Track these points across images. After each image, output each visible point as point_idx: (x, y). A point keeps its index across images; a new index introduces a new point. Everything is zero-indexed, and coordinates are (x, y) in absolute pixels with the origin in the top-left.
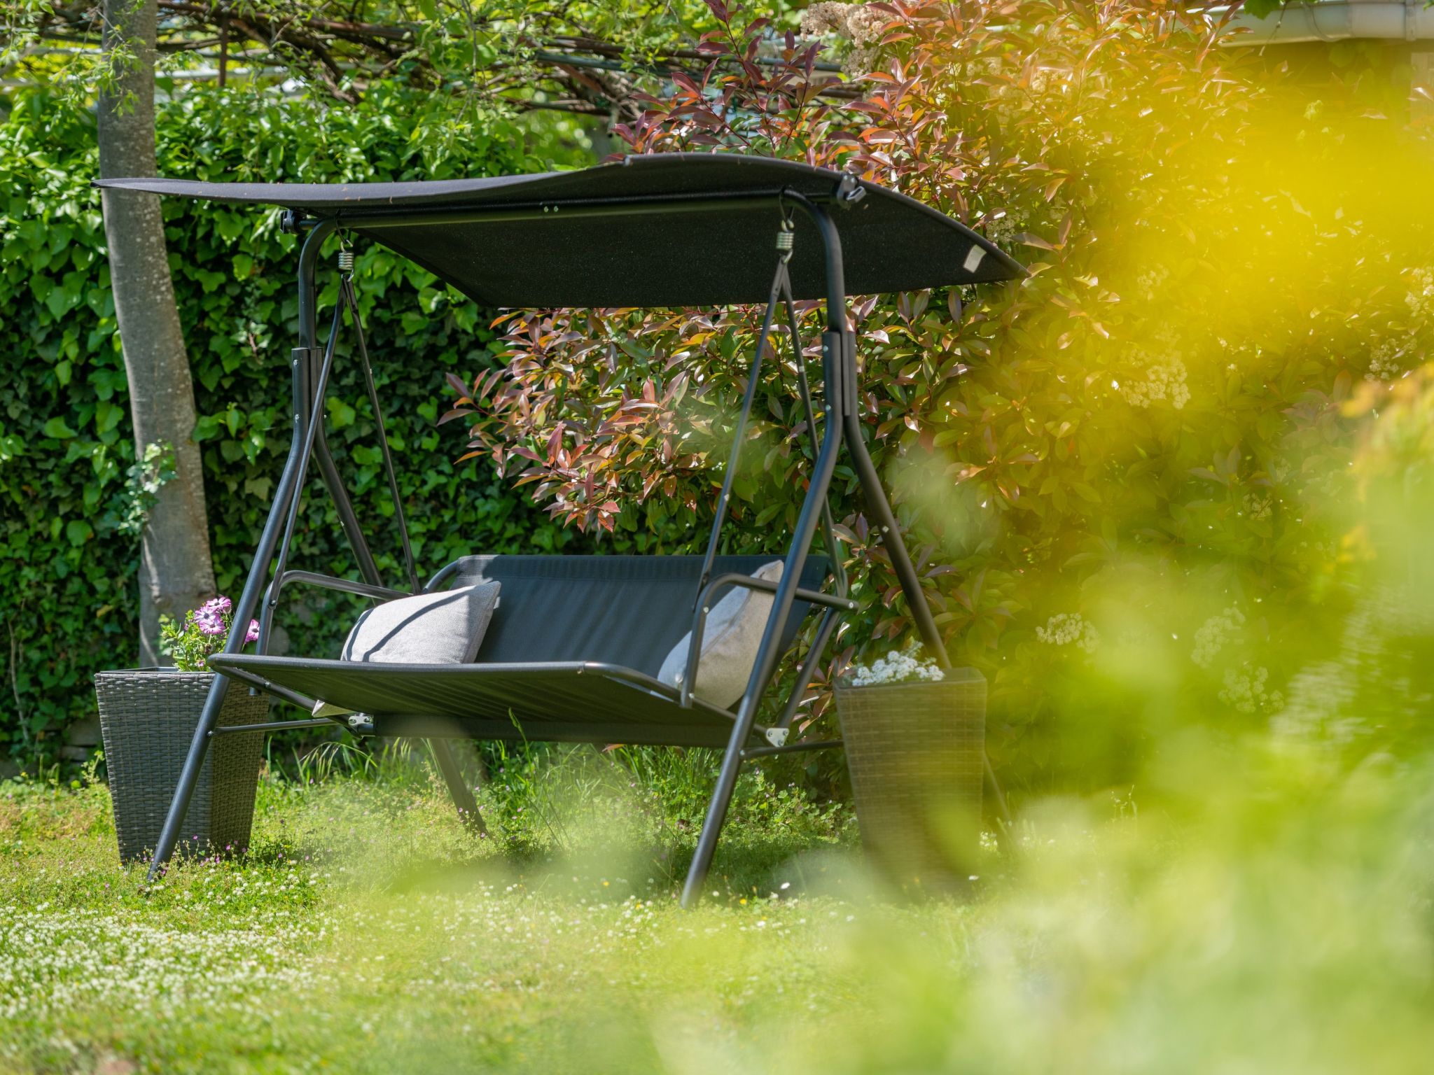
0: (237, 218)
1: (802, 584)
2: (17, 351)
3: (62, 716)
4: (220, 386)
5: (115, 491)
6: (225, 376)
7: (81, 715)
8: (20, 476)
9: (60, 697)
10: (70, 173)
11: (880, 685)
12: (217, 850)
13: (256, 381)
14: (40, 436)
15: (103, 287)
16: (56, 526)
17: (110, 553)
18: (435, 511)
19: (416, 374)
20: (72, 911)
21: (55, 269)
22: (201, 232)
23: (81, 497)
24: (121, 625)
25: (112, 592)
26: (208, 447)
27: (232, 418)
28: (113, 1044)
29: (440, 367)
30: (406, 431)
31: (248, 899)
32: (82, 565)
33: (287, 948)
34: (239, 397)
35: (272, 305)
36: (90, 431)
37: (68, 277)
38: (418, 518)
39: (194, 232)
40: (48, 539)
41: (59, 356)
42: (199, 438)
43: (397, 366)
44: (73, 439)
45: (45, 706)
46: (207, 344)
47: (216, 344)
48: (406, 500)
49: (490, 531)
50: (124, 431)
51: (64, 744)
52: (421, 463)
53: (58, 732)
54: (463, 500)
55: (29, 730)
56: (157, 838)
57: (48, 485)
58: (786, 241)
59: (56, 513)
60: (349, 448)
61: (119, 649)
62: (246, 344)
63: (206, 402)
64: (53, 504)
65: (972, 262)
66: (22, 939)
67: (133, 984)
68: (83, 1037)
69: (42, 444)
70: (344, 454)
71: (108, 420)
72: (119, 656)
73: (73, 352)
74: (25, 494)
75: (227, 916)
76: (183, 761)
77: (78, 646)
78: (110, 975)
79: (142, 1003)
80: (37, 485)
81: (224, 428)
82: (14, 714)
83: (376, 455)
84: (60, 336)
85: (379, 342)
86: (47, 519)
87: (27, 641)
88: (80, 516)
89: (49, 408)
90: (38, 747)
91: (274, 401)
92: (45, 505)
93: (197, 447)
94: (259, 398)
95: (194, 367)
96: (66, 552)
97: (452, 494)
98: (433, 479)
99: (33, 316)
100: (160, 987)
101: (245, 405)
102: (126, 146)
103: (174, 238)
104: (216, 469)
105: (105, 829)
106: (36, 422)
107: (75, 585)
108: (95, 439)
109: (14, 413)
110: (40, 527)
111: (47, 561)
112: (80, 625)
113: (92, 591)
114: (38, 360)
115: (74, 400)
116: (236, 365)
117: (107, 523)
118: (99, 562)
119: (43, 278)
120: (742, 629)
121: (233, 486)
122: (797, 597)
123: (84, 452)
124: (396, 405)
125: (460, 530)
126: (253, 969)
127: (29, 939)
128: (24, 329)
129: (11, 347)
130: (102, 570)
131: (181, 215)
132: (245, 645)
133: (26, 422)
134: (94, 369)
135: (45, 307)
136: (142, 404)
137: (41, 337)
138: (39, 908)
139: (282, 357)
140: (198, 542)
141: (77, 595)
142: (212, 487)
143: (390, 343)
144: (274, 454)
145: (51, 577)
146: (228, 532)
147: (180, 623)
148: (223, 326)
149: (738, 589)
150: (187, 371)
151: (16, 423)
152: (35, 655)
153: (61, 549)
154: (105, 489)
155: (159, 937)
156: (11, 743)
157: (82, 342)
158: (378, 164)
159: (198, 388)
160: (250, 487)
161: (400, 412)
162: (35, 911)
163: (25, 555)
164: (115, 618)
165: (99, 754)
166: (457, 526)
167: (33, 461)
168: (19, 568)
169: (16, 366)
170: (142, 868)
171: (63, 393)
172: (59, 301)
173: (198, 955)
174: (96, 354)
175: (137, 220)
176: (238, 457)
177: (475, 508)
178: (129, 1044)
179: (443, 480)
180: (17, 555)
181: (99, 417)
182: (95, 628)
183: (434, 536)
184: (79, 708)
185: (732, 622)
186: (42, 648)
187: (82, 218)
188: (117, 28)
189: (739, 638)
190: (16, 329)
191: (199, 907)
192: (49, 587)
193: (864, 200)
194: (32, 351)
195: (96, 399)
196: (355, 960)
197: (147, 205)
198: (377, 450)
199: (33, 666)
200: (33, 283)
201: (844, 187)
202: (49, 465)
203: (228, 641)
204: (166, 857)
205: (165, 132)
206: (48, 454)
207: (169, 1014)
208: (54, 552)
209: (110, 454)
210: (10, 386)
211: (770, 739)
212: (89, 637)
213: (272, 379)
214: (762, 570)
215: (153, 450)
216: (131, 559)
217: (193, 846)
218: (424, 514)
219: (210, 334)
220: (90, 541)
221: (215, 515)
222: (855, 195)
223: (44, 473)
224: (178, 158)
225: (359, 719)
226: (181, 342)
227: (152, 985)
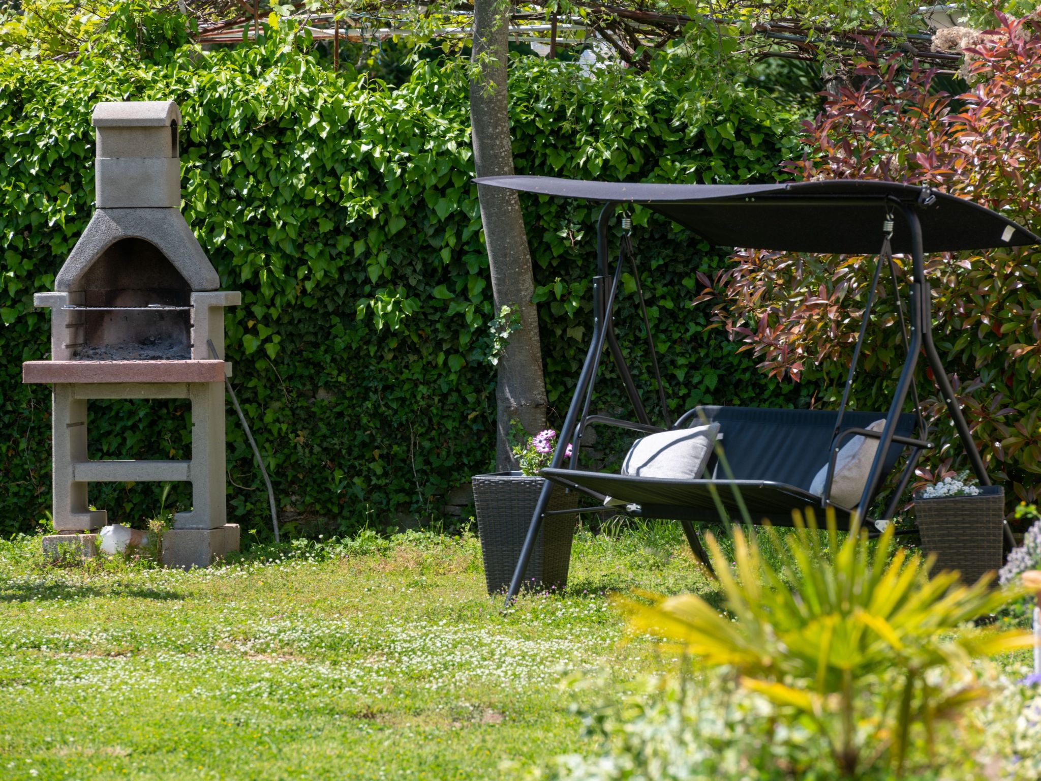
0: (562, 152)
1: (896, 433)
2: (415, 239)
3: (444, 485)
4: (550, 264)
5: (480, 335)
6: (554, 258)
7: (458, 485)
8: (417, 325)
9: (442, 473)
10: (451, 121)
11: (940, 497)
12: (547, 588)
13: (575, 261)
14: (431, 297)
15: (473, 198)
16: (441, 358)
17: (477, 376)
18: (694, 349)
19: (682, 257)
20: (461, 626)
21: (440, 186)
22: (537, 162)
23: (458, 338)
24: (484, 424)
25: (478, 402)
26: (541, 307)
27: (558, 287)
28: (491, 705)
29: (698, 252)
30: (675, 295)
31: (565, 619)
32: (458, 384)
33: (586, 651)
34: (563, 272)
35: (585, 211)
36: (464, 295)
37: (449, 191)
38: (682, 355)
39: (533, 161)
40: (436, 367)
41: (443, 244)
42: (536, 301)
43: (668, 252)
44: (452, 300)
45: (434, 479)
46: (541, 237)
47: (547, 237)
48: (675, 342)
49: (731, 363)
50: (487, 294)
51: (446, 504)
52: (685, 317)
53: (442, 496)
54: (712, 342)
55: (423, 495)
56: (510, 579)
57: (436, 331)
58: (889, 226)
59: (441, 349)
60: (637, 307)
61: (483, 441)
62: (567, 238)
63: (541, 276)
64: (439, 344)
65: (1007, 236)
66: (434, 644)
67: (499, 672)
68: (476, 702)
69: (431, 303)
70: (633, 311)
71: (476, 288)
72: (482, 445)
73: (452, 241)
74: (420, 336)
75: (552, 630)
76: (526, 531)
77: (456, 438)
78: (487, 667)
79: (505, 682)
80: (428, 330)
81: (552, 293)
82: (414, 483)
83: (654, 312)
84: (444, 231)
85: (657, 236)
86: (435, 353)
87: (422, 435)
88: (457, 351)
89: (436, 279)
90: (429, 506)
91: (587, 275)
92: (434, 343)
93: (535, 308)
94: (576, 273)
95: (533, 253)
96: (447, 375)
97: (705, 339)
98: (693, 328)
99: (426, 217)
100: (514, 674)
101: (567, 278)
102: (488, 107)
103: (520, 166)
104: (548, 320)
105: (476, 568)
106: (428, 288)
107: (453, 398)
108: (467, 299)
109: (413, 282)
110: (430, 358)
111: (435, 381)
112: (456, 424)
113: (465, 402)
114: (429, 246)
115: (453, 274)
116: (561, 251)
117: (476, 356)
118: (470, 382)
119: (433, 191)
120: (860, 460)
121: (559, 332)
122: (893, 441)
123: (460, 309)
124: (668, 278)
125: (711, 363)
126: (566, 664)
127: (439, 645)
128: (419, 226)
129: (411, 237)
130: (471, 388)
131: (525, 150)
132: (563, 462)
133: (421, 288)
134: (466, 253)
135: (434, 211)
136: (498, 279)
137: (431, 231)
138: (441, 623)
139: (591, 245)
140: (535, 371)
141: (455, 404)
142: (545, 332)
143: (664, 236)
144: (586, 311)
145: (437, 392)
146: (555, 363)
147: (524, 445)
148: (552, 225)
149: (857, 437)
150: (528, 257)
151: (415, 288)
152: (427, 444)
153: (444, 373)
154: (473, 333)
155: (513, 644)
156: (411, 503)
157: (458, 235)
158: (657, 115)
159: (536, 267)
160: (570, 333)
161: (671, 283)
162: (438, 625)
163: (421, 377)
164: (480, 420)
165: (472, 519)
166: (709, 360)
167: (425, 314)
168: (416, 386)
169: (414, 250)
170: (502, 598)
171: (446, 268)
172: (443, 208)
173: (536, 655)
174: (467, 243)
175: (496, 156)
176: (562, 313)
177: (721, 348)
178: (500, 705)
179: (699, 329)
180: (415, 377)
181: (469, 286)
182: (467, 426)
183: (694, 367)
184: (456, 480)
185: (854, 457)
186: (432, 440)
187: (459, 153)
188: (484, 39)
189: (858, 466)
190: (414, 225)
191: (535, 623)
192: (436, 399)
193: (935, 204)
194: (425, 241)
195: (468, 272)
196: (626, 658)
197: (503, 147)
198: (655, 308)
199: (425, 452)
200: (425, 195)
201: (923, 196)
202: (436, 317)
203: (554, 457)
204: (516, 592)
205: (514, 93)
206: (436, 309)
207: (520, 690)
208: (440, 375)
209: (477, 311)
210: (410, 264)
211: (878, 527)
212: (463, 432)
213: (584, 260)
214: (873, 424)
215: (506, 310)
216: (491, 381)
217: (532, 583)
218: (687, 351)
219: (544, 230)
220: (463, 368)
221: (547, 351)
222: (930, 201)
223: (433, 322)
224: (523, 111)
225: (633, 507)
226: (525, 237)
227: (510, 673)
